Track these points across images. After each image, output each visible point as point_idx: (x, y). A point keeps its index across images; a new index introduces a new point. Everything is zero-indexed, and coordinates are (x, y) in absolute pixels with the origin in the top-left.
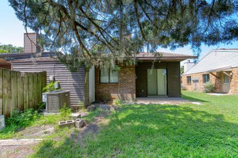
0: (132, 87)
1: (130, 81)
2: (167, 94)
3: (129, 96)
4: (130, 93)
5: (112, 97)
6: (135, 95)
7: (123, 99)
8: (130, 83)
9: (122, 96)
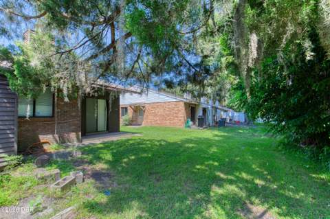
0: (77, 122)
1: (74, 114)
2: (108, 129)
3: (73, 136)
4: (73, 131)
5: (42, 141)
6: (80, 133)
7: (63, 141)
8: (74, 117)
9: (61, 137)
